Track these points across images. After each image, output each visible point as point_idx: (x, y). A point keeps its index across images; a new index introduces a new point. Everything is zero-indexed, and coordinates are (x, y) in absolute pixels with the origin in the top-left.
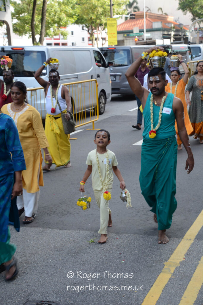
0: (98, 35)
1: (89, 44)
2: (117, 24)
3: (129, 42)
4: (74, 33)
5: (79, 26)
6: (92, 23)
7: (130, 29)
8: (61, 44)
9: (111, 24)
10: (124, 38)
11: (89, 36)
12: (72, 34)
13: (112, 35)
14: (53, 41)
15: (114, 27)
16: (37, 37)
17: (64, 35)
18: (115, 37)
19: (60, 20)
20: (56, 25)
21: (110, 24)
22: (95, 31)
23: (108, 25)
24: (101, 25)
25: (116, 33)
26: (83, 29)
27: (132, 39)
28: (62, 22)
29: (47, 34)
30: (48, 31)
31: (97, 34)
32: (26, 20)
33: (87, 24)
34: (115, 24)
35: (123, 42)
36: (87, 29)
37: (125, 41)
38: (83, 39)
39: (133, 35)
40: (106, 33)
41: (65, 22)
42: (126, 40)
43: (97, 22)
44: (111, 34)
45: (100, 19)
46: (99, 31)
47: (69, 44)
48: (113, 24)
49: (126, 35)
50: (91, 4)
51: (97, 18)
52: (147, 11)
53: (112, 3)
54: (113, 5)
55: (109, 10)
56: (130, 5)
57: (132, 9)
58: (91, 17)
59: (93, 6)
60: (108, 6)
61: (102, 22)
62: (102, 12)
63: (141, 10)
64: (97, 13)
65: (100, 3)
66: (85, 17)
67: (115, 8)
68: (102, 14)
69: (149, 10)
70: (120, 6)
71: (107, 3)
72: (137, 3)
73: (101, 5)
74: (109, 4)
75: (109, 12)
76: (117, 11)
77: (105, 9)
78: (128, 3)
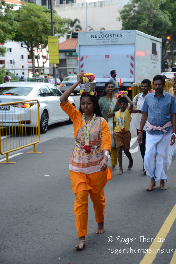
0: (39, 53)
1: (29, 62)
2: (58, 42)
3: (72, 61)
4: (12, 50)
5: (18, 43)
6: (33, 40)
7: (73, 48)
9: (53, 42)
10: (67, 57)
11: (29, 53)
12: (10, 51)
13: (54, 54)
15: (55, 45)
17: (2, 52)
18: (56, 56)
21: (51, 42)
22: (35, 48)
23: (49, 43)
24: (41, 43)
25: (58, 51)
26: (22, 46)
27: (75, 59)
31: (38, 51)
33: (26, 42)
34: (57, 42)
35: (65, 61)
36: (26, 46)
37: (67, 60)
38: (22, 57)
39: (76, 54)
40: (47, 51)
41: (2, 38)
42: (69, 59)
43: (37, 40)
44: (53, 52)
45: (41, 37)
46: (40, 49)
47: (7, 61)
48: (54, 42)
49: (68, 54)
50: (30, 21)
51: (37, 36)
52: (90, 30)
53: (53, 21)
54: (54, 23)
55: (50, 28)
56: (72, 24)
57: (74, 27)
58: (31, 35)
59: (33, 23)
60: (49, 24)
61: (43, 40)
62: (43, 29)
63: (84, 29)
64: (37, 31)
65: (41, 21)
66: (24, 34)
67: (56, 26)
68: (43, 32)
69: (92, 29)
70: (62, 24)
71: (47, 21)
72: (79, 22)
73: (41, 22)
74: (50, 22)
75: (50, 30)
76: (59, 29)
77: (46, 27)
78: (70, 22)
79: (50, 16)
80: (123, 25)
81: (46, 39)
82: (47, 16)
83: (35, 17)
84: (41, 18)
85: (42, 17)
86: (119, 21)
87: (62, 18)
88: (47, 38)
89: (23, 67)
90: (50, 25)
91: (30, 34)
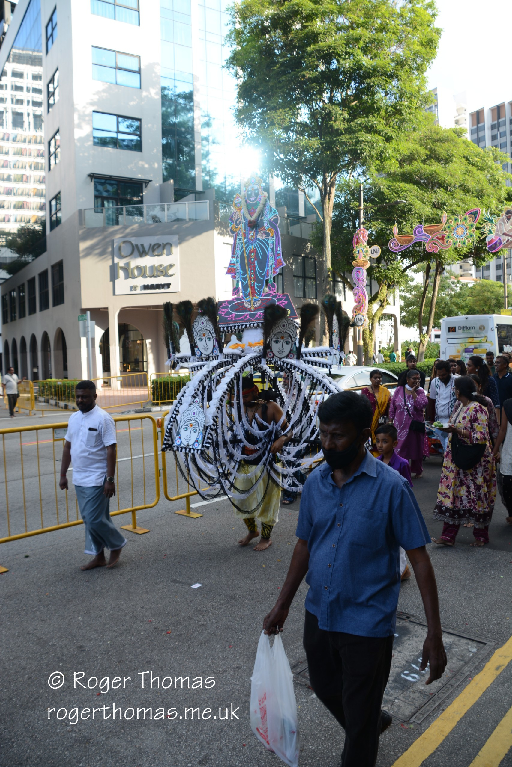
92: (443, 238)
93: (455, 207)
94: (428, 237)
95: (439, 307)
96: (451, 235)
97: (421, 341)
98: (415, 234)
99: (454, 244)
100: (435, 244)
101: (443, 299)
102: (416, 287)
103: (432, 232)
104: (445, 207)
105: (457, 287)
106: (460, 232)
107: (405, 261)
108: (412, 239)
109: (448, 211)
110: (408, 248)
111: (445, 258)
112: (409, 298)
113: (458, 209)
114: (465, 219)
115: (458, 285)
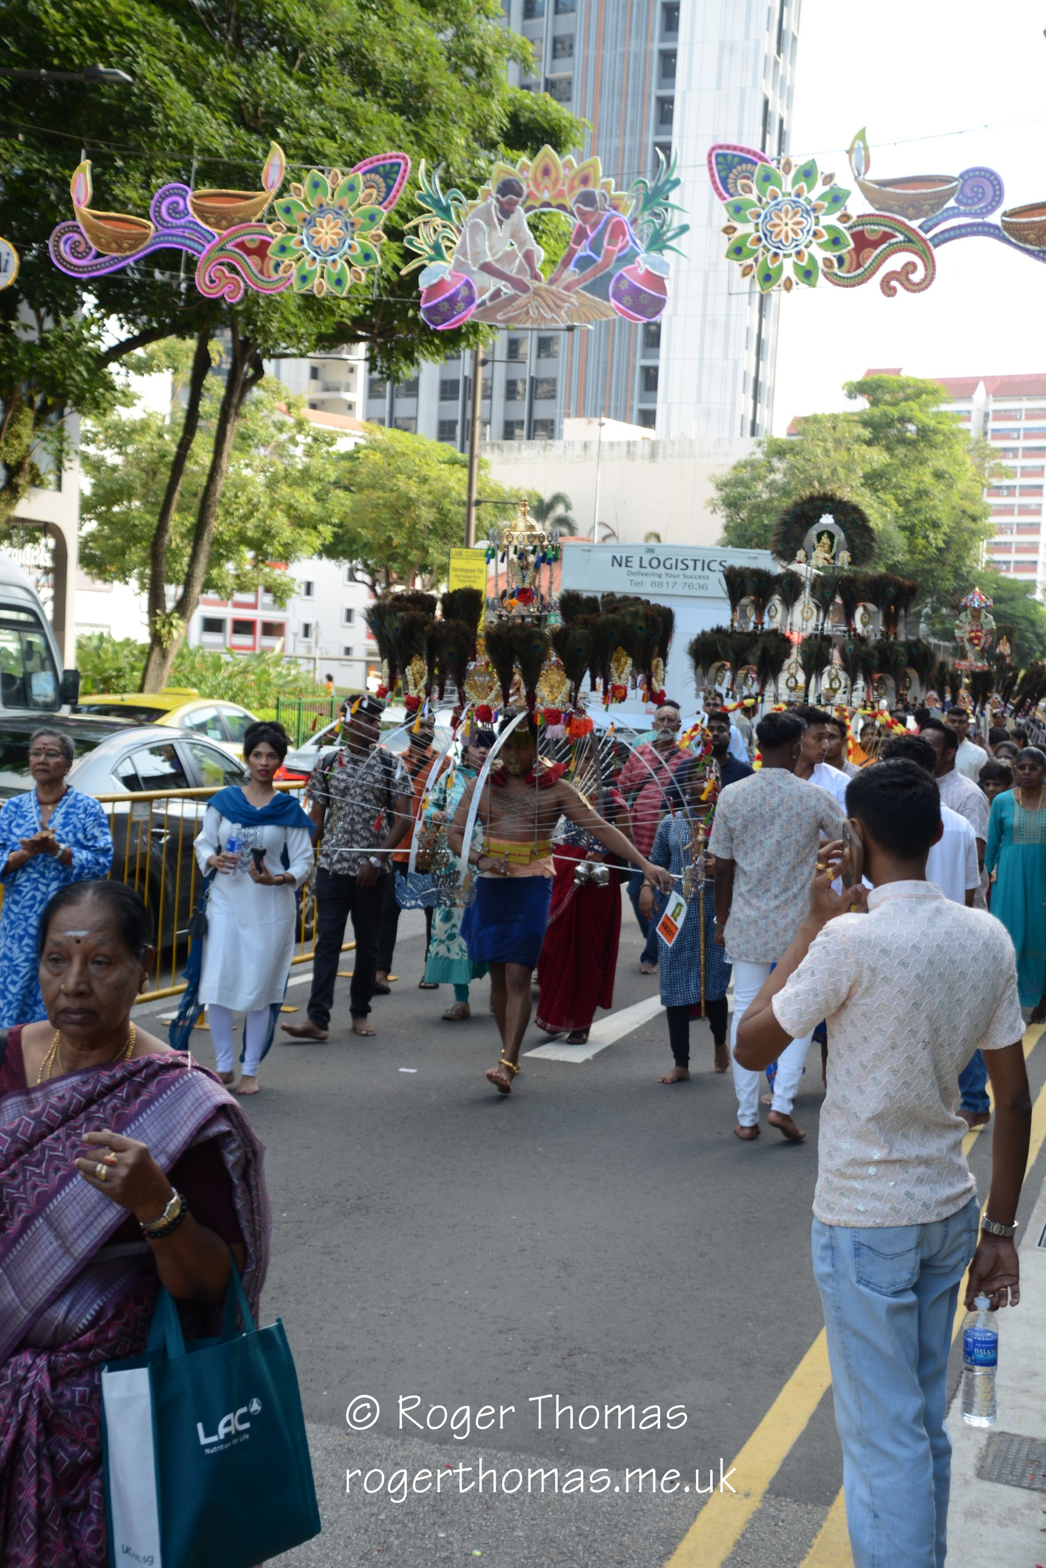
4: (315, 589)
5: (339, 566)
6: (393, 557)
8: (259, 628)
9: (467, 571)
12: (308, 592)
14: (228, 613)
16: (172, 592)
17: (278, 593)
19: (268, 534)
20: (249, 554)
21: (462, 570)
23: (452, 573)
24: (424, 568)
26: (352, 578)
28: (272, 545)
29: (208, 585)
30: (214, 572)
32: (135, 526)
33: (370, 562)
34: (481, 571)
36: (367, 579)
38: (349, 614)
41: (286, 545)
43: (410, 558)
45: (424, 550)
47: (293, 628)
48: (473, 571)
50: (392, 491)
51: (411, 543)
52: (604, 539)
53: (475, 496)
54: (478, 503)
55: (460, 519)
56: (542, 510)
57: (548, 523)
58: (390, 539)
59: (399, 498)
60: (459, 504)
61: (429, 560)
62: (433, 523)
63: (582, 531)
64: (413, 525)
65: (430, 493)
66: (366, 534)
67: (483, 515)
68: (432, 532)
69: (613, 534)
70: (505, 510)
71: (454, 494)
72: (568, 507)
73: (430, 498)
74: (465, 498)
75: (459, 526)
76: (492, 525)
77: (446, 516)
78: (535, 503)
79: (466, 479)
80: (726, 528)
81: (445, 559)
82: (455, 480)
83: (410, 478)
84: (431, 482)
85: (437, 479)
86: (714, 511)
87: (507, 489)
88: (448, 554)
89: (348, 651)
90: (463, 510)
91: (384, 537)
92: (261, 251)
93: (316, 140)
94: (206, 237)
95: (228, 513)
96: (292, 244)
97: (157, 639)
98: (159, 219)
99: (304, 279)
100: (233, 269)
101: (241, 485)
102: (143, 427)
103: (221, 219)
104: (281, 131)
105: (296, 444)
106: (327, 232)
107: (112, 322)
108: (145, 237)
109: (292, 152)
110: (122, 271)
111: (265, 331)
112: (114, 469)
113: (330, 148)
114: (351, 188)
115: (300, 438)
